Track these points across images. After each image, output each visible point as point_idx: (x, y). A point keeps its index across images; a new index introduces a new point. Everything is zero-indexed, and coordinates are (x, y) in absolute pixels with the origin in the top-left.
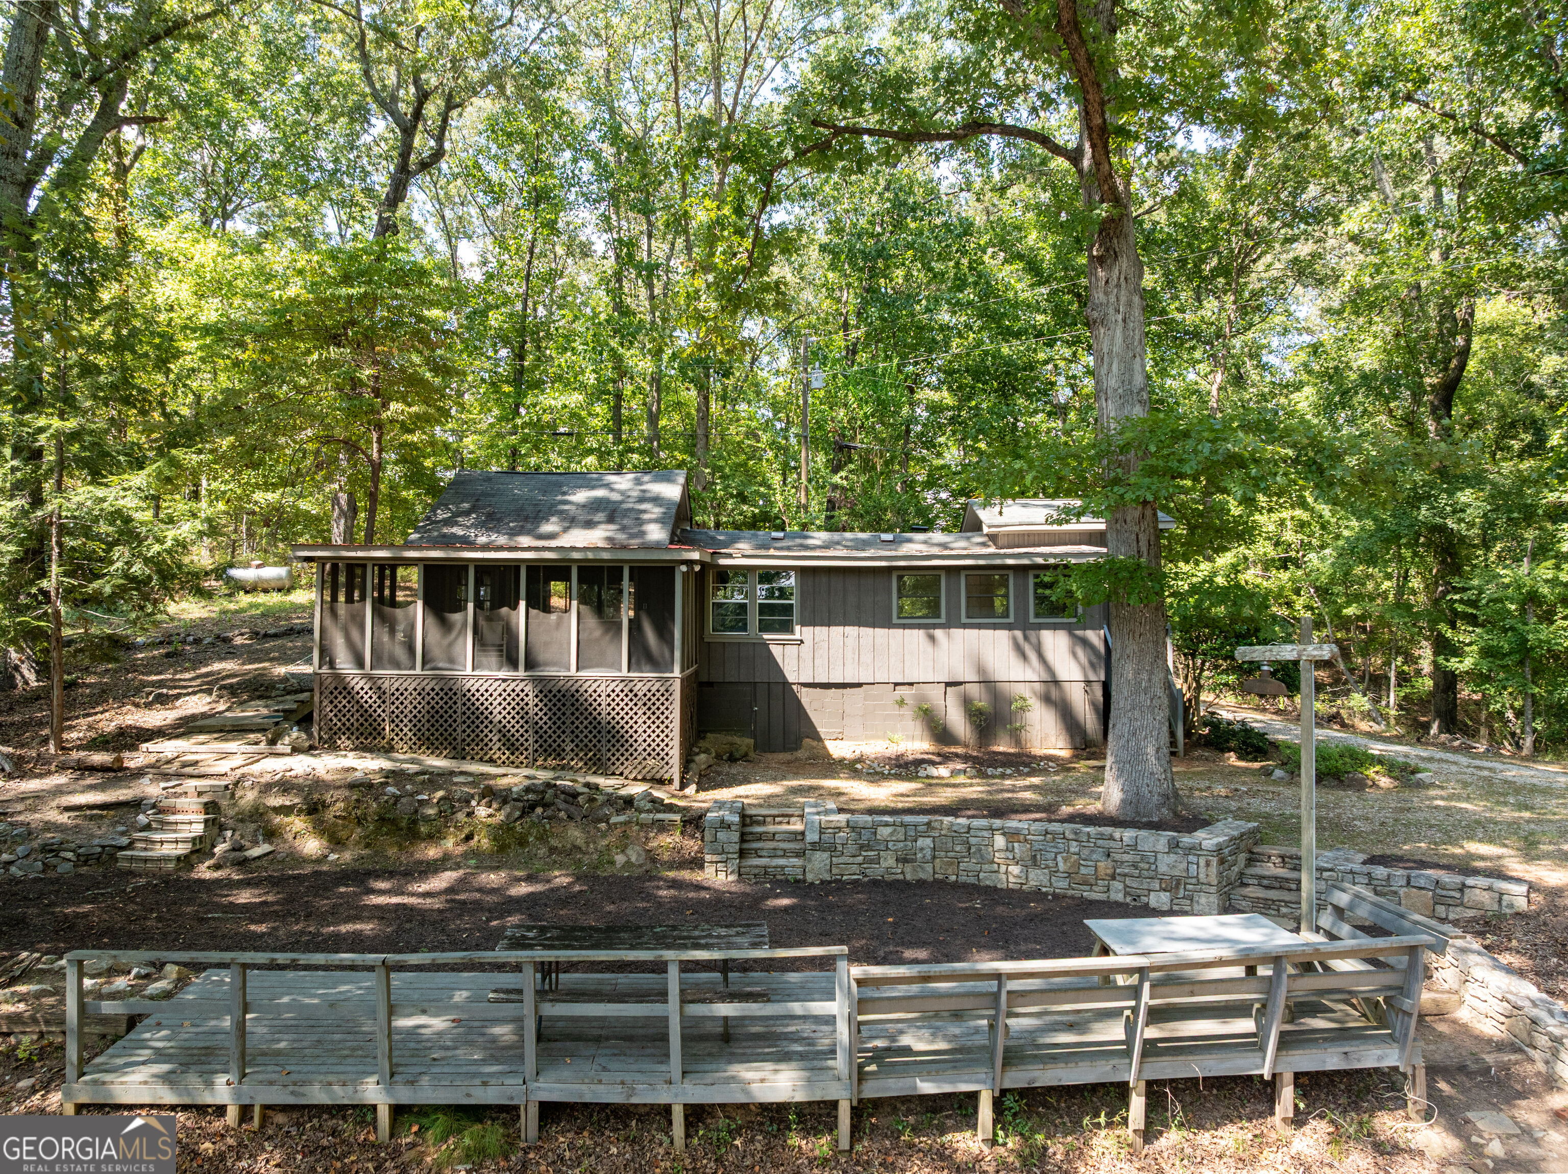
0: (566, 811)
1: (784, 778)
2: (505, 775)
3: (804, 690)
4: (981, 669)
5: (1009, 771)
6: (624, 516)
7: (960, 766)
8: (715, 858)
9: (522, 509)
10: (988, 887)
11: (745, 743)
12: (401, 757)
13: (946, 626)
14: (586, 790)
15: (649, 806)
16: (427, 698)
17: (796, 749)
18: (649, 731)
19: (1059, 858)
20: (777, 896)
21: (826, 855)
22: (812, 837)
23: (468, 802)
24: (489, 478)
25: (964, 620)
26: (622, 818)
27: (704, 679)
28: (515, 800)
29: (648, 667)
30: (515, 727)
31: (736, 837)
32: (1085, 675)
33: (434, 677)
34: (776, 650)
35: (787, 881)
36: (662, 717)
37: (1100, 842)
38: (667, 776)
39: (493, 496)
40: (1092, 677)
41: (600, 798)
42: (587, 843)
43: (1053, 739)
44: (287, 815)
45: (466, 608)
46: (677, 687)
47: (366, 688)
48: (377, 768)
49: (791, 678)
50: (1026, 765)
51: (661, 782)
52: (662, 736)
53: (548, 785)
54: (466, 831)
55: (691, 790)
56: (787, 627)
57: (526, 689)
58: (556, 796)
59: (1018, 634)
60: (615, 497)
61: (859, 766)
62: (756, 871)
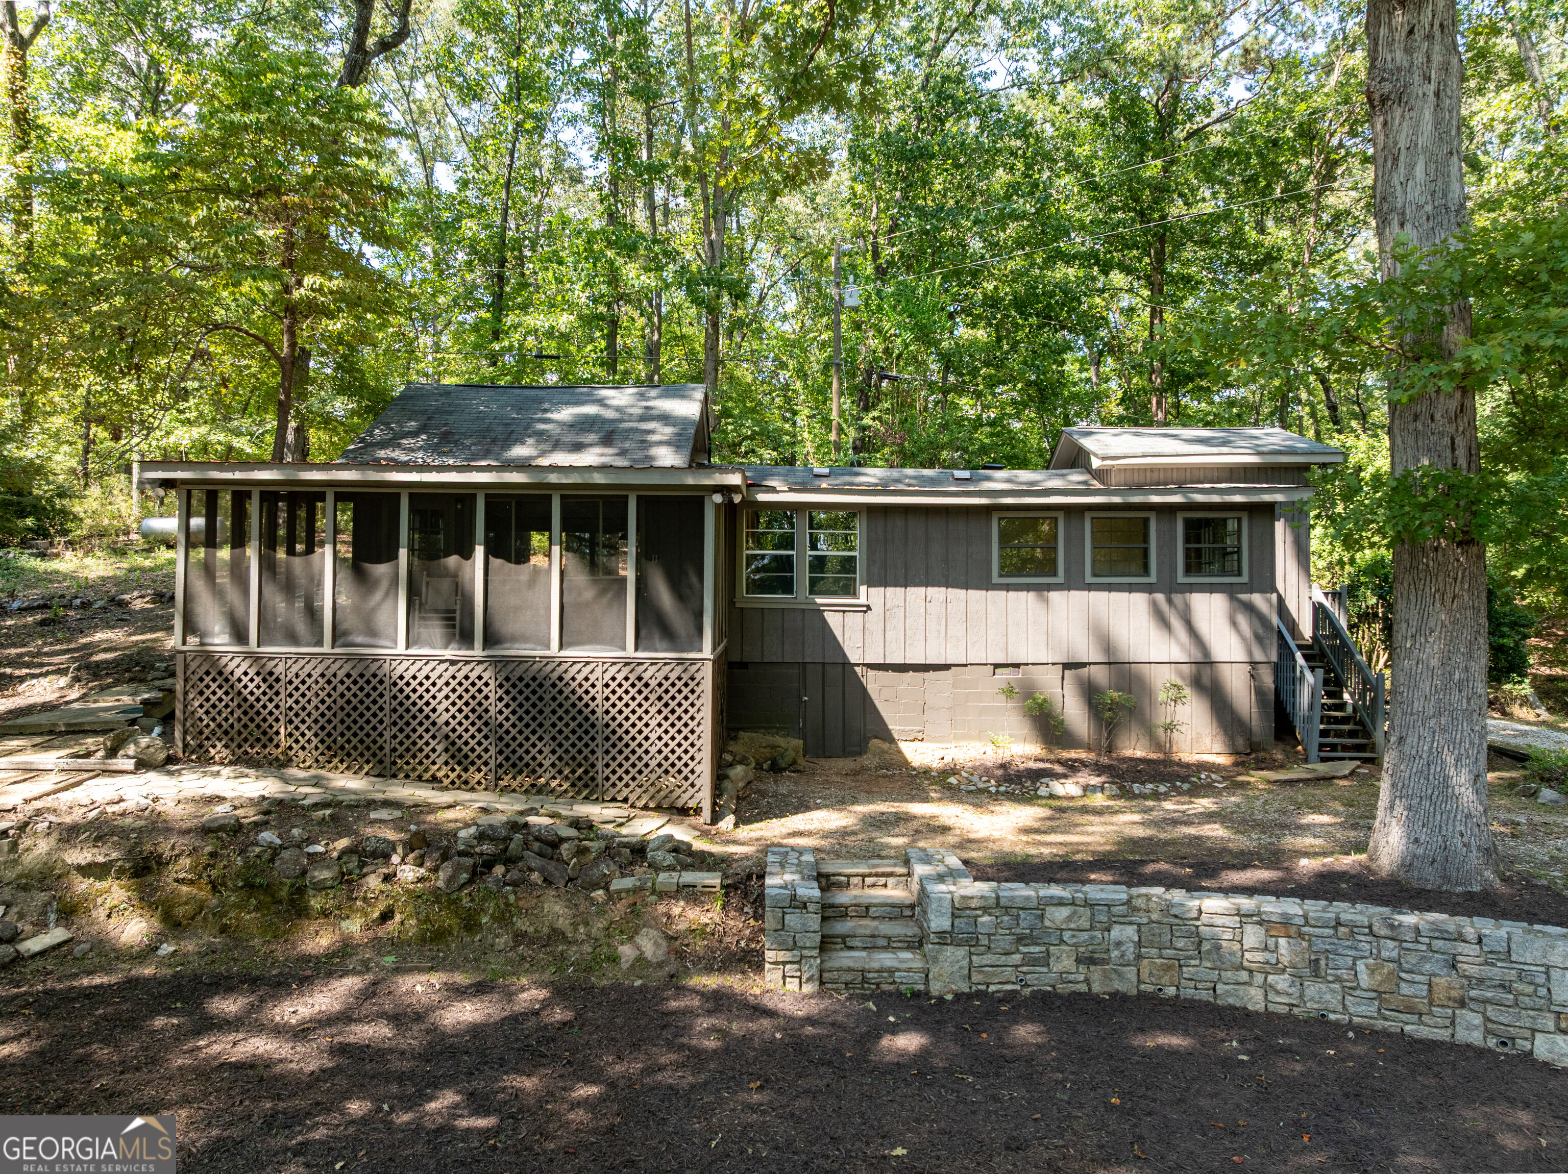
0: (542, 871)
1: (855, 801)
2: (450, 806)
3: (871, 673)
4: (1107, 644)
5: (1162, 789)
6: (626, 439)
7: (1095, 780)
8: (782, 956)
9: (489, 429)
10: (1232, 1008)
11: (791, 745)
12: (302, 774)
13: (1067, 586)
14: (572, 832)
15: (670, 859)
16: (341, 688)
17: (860, 754)
18: (666, 738)
19: (1361, 966)
20: (894, 1030)
21: (962, 952)
22: (939, 922)
23: (387, 857)
24: (447, 392)
25: (1089, 579)
26: (628, 883)
27: (736, 658)
28: (461, 854)
29: (665, 644)
30: (468, 733)
31: (814, 921)
32: (1250, 653)
33: (349, 658)
34: (833, 620)
35: (900, 994)
36: (686, 718)
37: (1438, 944)
38: (692, 804)
39: (451, 413)
40: (1259, 656)
41: (595, 846)
42: (575, 925)
43: (1208, 741)
44: (100, 878)
45: (396, 557)
46: (707, 674)
47: (252, 672)
48: (255, 794)
49: (853, 658)
50: (1184, 780)
51: (684, 811)
52: (685, 744)
53: (515, 826)
54: (381, 906)
55: (728, 822)
56: (849, 590)
57: (486, 676)
58: (526, 845)
59: (1160, 597)
60: (610, 414)
61: (953, 780)
62: (848, 977)
